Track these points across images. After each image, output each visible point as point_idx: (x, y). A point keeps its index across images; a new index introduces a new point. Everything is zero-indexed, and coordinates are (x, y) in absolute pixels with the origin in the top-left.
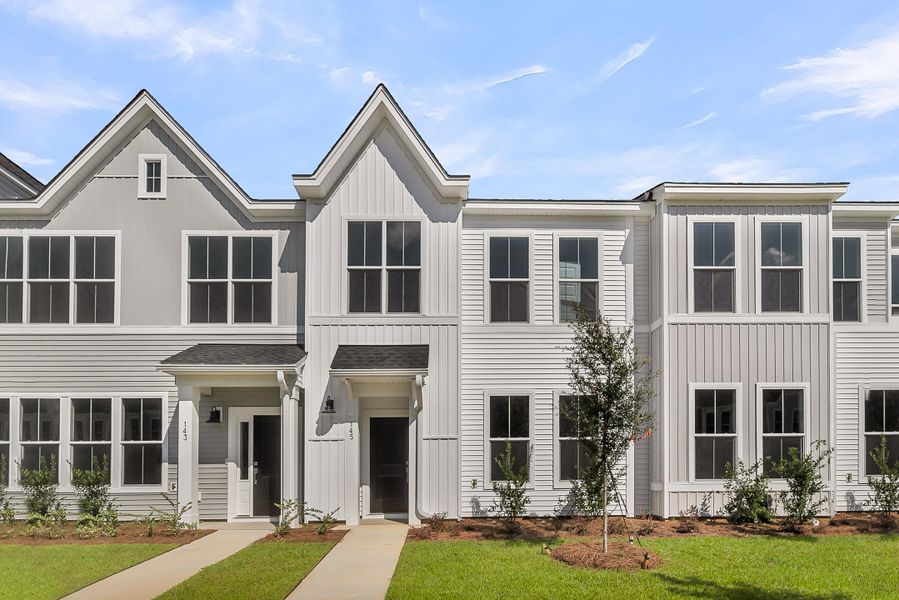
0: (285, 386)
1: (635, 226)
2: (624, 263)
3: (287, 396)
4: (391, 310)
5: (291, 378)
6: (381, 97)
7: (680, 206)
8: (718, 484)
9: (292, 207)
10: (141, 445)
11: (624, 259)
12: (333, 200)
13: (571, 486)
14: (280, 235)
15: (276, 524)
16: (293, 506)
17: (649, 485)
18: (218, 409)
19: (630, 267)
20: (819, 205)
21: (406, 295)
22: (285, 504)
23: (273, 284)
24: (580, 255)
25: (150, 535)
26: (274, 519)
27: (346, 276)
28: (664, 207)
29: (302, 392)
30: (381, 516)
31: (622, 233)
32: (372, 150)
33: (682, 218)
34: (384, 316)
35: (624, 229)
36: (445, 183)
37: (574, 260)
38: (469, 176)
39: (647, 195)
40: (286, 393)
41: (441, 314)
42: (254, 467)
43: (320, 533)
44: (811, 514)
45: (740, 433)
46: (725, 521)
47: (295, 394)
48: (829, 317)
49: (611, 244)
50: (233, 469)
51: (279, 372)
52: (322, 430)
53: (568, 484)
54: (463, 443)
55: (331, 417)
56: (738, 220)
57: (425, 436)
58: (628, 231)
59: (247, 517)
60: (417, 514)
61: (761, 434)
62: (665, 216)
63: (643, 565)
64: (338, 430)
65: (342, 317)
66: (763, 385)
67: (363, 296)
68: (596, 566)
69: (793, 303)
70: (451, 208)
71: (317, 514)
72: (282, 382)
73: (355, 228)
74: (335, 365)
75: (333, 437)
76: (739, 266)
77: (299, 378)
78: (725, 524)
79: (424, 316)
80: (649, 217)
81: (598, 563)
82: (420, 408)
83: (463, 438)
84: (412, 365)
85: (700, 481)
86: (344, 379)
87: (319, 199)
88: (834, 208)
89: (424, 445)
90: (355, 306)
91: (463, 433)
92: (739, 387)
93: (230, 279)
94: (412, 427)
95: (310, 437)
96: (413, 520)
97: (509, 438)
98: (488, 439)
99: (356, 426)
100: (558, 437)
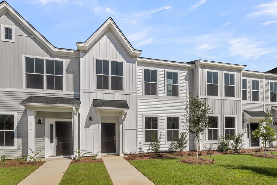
0: (75, 112)
1: (189, 70)
2: (186, 80)
4: (112, 89)
6: (110, 21)
7: (203, 66)
8: (215, 142)
9: (72, 52)
10: (4, 132)
11: (186, 79)
12: (90, 51)
14: (66, 61)
17: (193, 142)
18: (40, 119)
19: (188, 82)
20: (238, 70)
21: (118, 85)
23: (63, 77)
24: (173, 77)
25: (21, 164)
27: (95, 77)
28: (199, 66)
29: (79, 114)
31: (185, 72)
32: (105, 37)
33: (204, 70)
34: (110, 90)
35: (186, 71)
36: (133, 51)
37: (171, 78)
38: (141, 51)
39: (193, 62)
40: (75, 114)
41: (130, 91)
42: (56, 139)
44: (240, 148)
45: (219, 128)
46: (216, 151)
48: (241, 99)
49: (182, 75)
50: (47, 140)
51: (73, 107)
52: (87, 126)
53: (170, 143)
54: (138, 131)
56: (218, 72)
57: (125, 129)
58: (187, 72)
59: (54, 156)
60: (123, 152)
61: (225, 128)
62: (199, 69)
63: (212, 163)
64: (93, 127)
65: (94, 90)
66: (225, 116)
67: (102, 84)
68: (199, 164)
69: (232, 95)
70: (134, 59)
71: (91, 154)
72: (74, 110)
73: (99, 62)
74: (94, 106)
75: (92, 129)
76: (219, 84)
77: (79, 110)
78: (215, 152)
79: (125, 92)
80: (193, 68)
81: (200, 163)
82: (124, 120)
83: (138, 129)
84: (123, 107)
85: (209, 141)
86: (97, 110)
87: (85, 51)
88: (242, 71)
89: (125, 132)
90: (99, 86)
91: (138, 128)
92: (219, 116)
93: (45, 74)
94: (121, 126)
95: (82, 129)
96: (121, 154)
97: (151, 130)
98: (144, 130)
99: (100, 125)
100: (166, 129)
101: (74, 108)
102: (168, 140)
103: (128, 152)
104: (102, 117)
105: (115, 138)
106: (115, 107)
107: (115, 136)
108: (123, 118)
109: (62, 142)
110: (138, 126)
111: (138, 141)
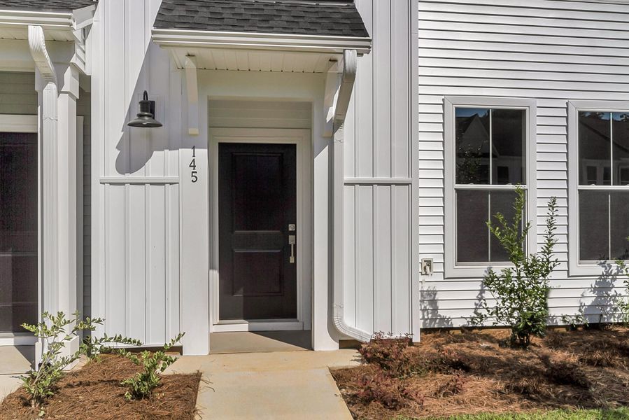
0: (45, 64)
3: (52, 86)
5: (61, 47)
13: (600, 270)
15: (27, 351)
16: (68, 328)
22: (49, 324)
26: (24, 340)
29: (85, 82)
30: (242, 326)
40: (48, 78)
43: (138, 395)
47: (70, 82)
51: (31, 28)
52: (130, 162)
53: (595, 268)
55: (150, 136)
57: (347, 178)
60: (332, 328)
64: (162, 164)
72: (41, 52)
74: (163, 21)
75: (158, 177)
77: (78, 51)
82: (338, 123)
83: (422, 184)
86: (180, 55)
89: (346, 197)
91: (422, 174)
94: (321, 160)
95: (102, 177)
96: (323, 341)
97: (491, 186)
98: (452, 185)
99: (202, 154)
100: (575, 186)
101: (36, 35)
102: (586, 254)
103: (359, 326)
104: (213, 105)
105: (294, 233)
106: (288, 28)
107: (295, 222)
108: (332, 112)
109: (10, 255)
110: (422, 165)
111: (422, 257)
